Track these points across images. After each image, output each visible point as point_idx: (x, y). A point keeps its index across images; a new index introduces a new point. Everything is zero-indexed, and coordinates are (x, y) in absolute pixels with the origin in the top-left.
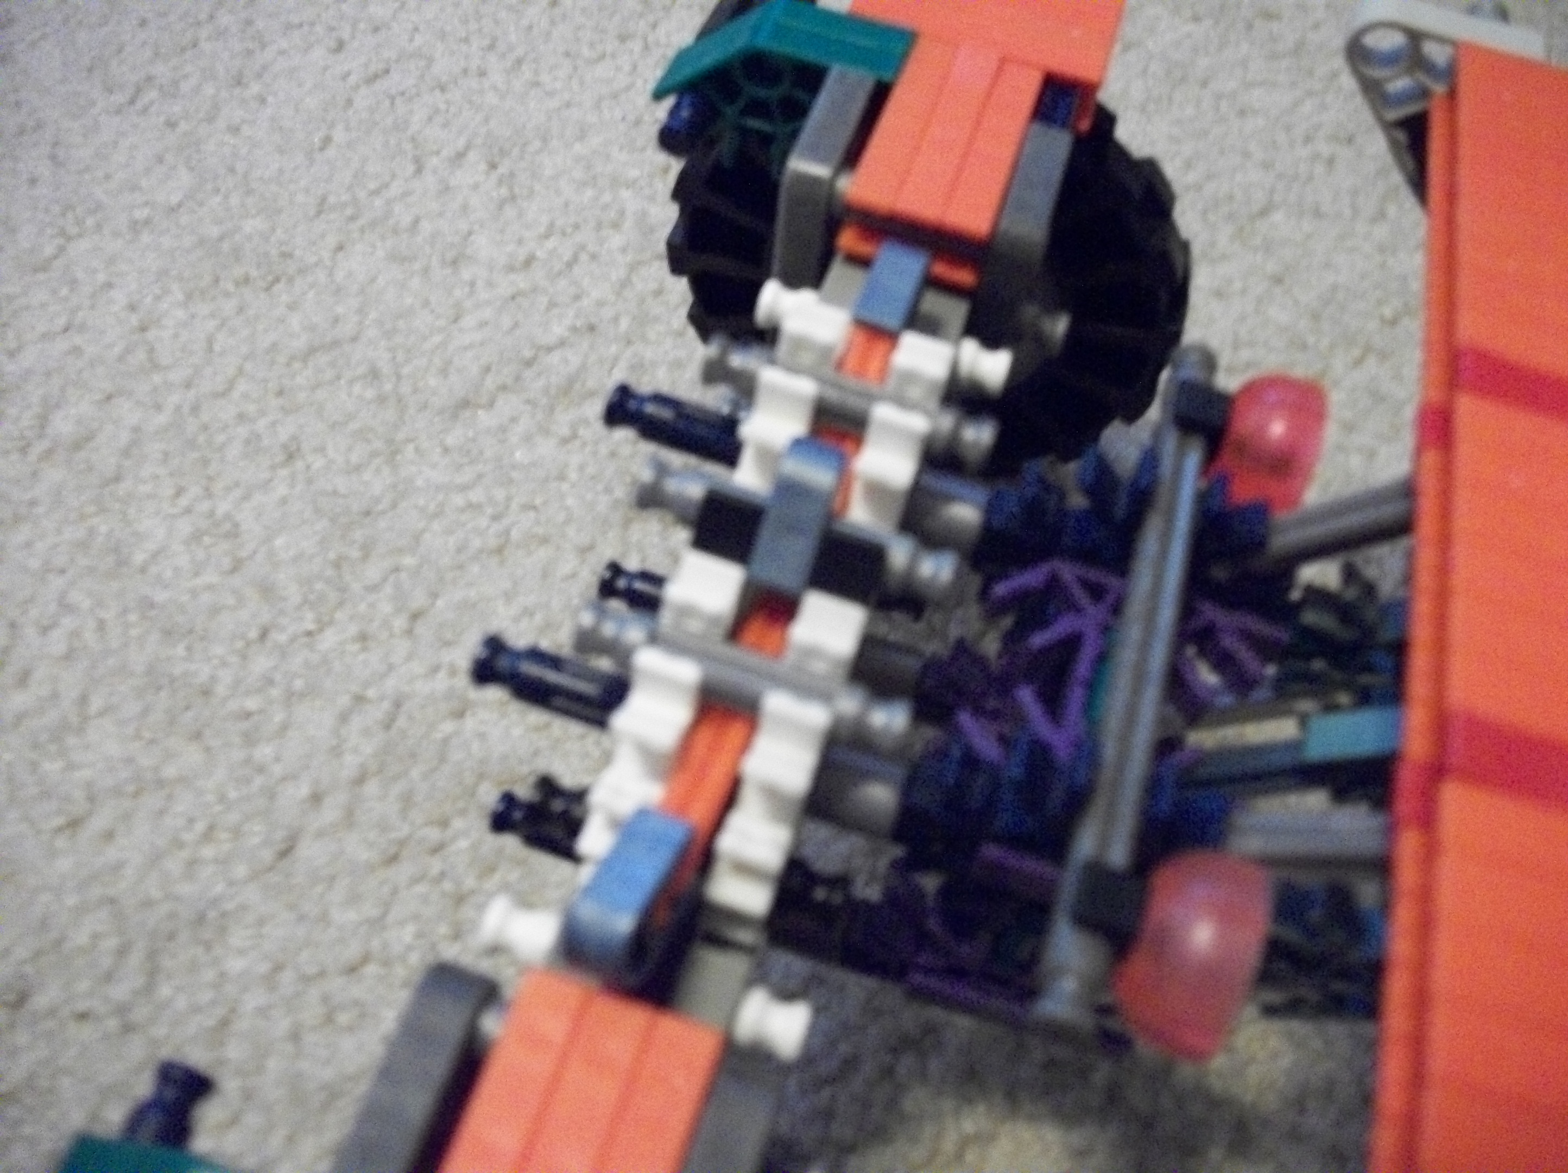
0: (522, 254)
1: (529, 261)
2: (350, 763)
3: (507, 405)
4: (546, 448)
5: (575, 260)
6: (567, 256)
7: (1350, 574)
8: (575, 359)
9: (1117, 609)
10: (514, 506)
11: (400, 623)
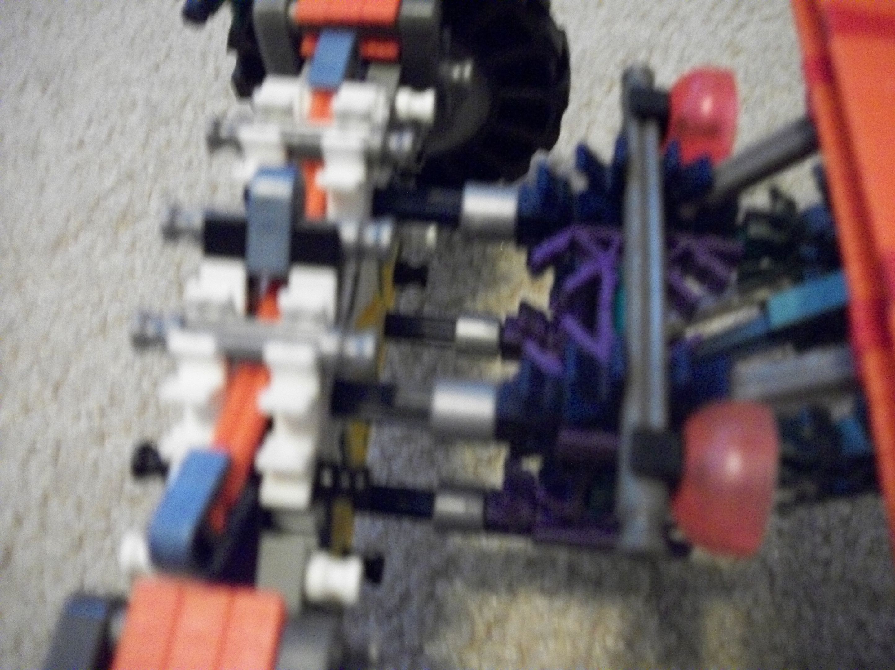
0: (76, 140)
1: (81, 143)
2: (36, 493)
3: (86, 238)
4: (118, 258)
5: (110, 135)
6: (103, 137)
7: (775, 194)
8: (124, 199)
9: (621, 251)
10: (105, 300)
11: (48, 393)
